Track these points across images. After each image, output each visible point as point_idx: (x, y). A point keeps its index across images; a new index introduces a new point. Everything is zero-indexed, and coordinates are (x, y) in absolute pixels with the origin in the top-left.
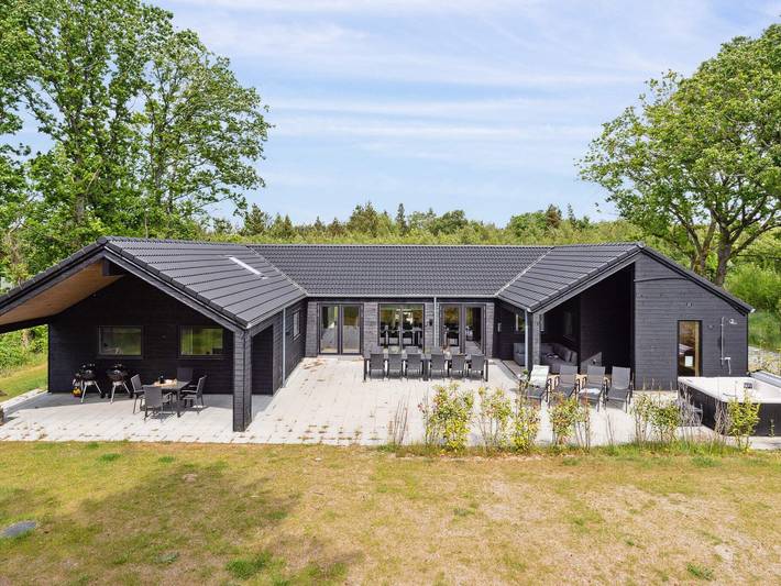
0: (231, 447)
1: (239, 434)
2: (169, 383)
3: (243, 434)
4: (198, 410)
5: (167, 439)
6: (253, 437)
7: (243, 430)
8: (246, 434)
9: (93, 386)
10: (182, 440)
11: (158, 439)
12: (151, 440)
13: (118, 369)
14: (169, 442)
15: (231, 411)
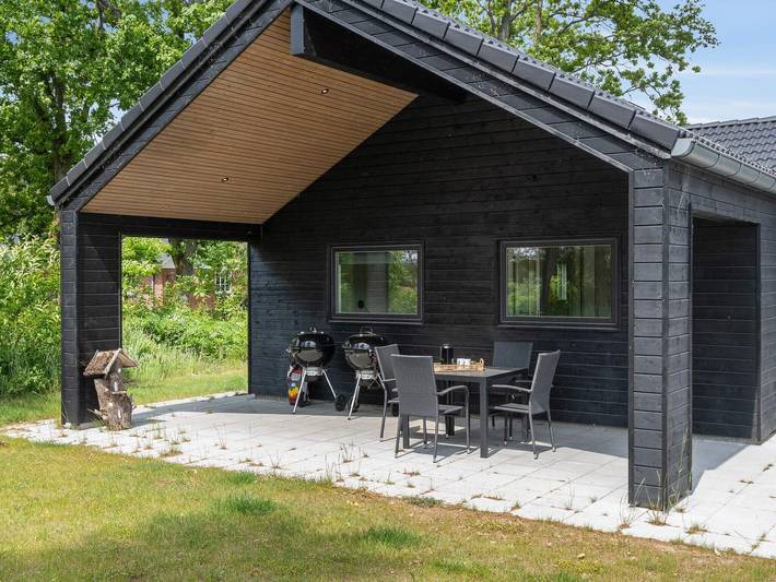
0: (618, 542)
1: (644, 514)
2: (464, 366)
3: (661, 515)
4: (538, 450)
5: (436, 496)
6: (695, 529)
7: (665, 505)
8: (673, 517)
9: (321, 378)
10: (470, 504)
11: (410, 493)
12: (391, 491)
13: (365, 340)
14: (432, 503)
15: (624, 462)
